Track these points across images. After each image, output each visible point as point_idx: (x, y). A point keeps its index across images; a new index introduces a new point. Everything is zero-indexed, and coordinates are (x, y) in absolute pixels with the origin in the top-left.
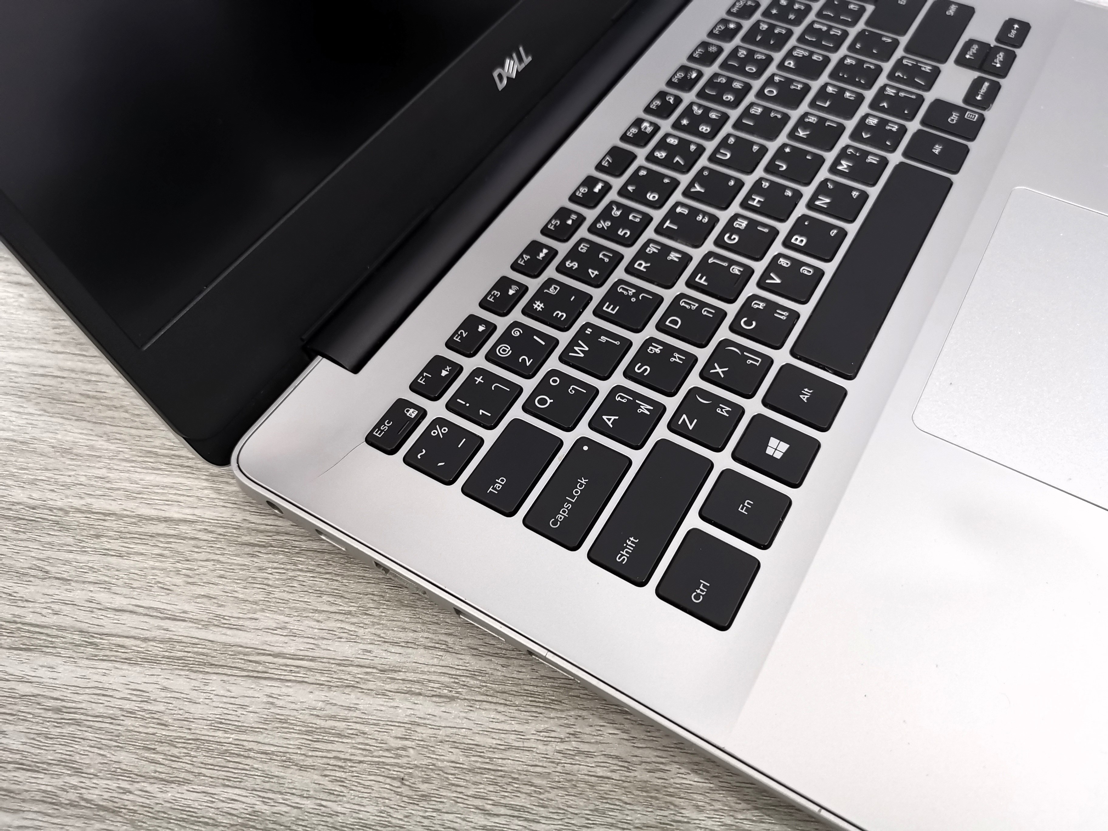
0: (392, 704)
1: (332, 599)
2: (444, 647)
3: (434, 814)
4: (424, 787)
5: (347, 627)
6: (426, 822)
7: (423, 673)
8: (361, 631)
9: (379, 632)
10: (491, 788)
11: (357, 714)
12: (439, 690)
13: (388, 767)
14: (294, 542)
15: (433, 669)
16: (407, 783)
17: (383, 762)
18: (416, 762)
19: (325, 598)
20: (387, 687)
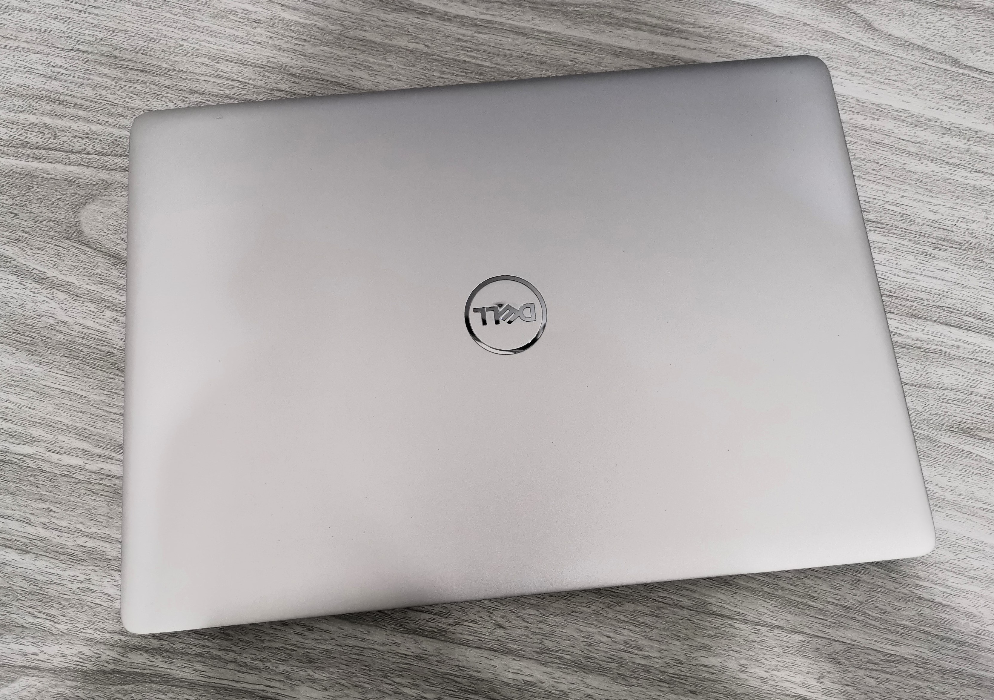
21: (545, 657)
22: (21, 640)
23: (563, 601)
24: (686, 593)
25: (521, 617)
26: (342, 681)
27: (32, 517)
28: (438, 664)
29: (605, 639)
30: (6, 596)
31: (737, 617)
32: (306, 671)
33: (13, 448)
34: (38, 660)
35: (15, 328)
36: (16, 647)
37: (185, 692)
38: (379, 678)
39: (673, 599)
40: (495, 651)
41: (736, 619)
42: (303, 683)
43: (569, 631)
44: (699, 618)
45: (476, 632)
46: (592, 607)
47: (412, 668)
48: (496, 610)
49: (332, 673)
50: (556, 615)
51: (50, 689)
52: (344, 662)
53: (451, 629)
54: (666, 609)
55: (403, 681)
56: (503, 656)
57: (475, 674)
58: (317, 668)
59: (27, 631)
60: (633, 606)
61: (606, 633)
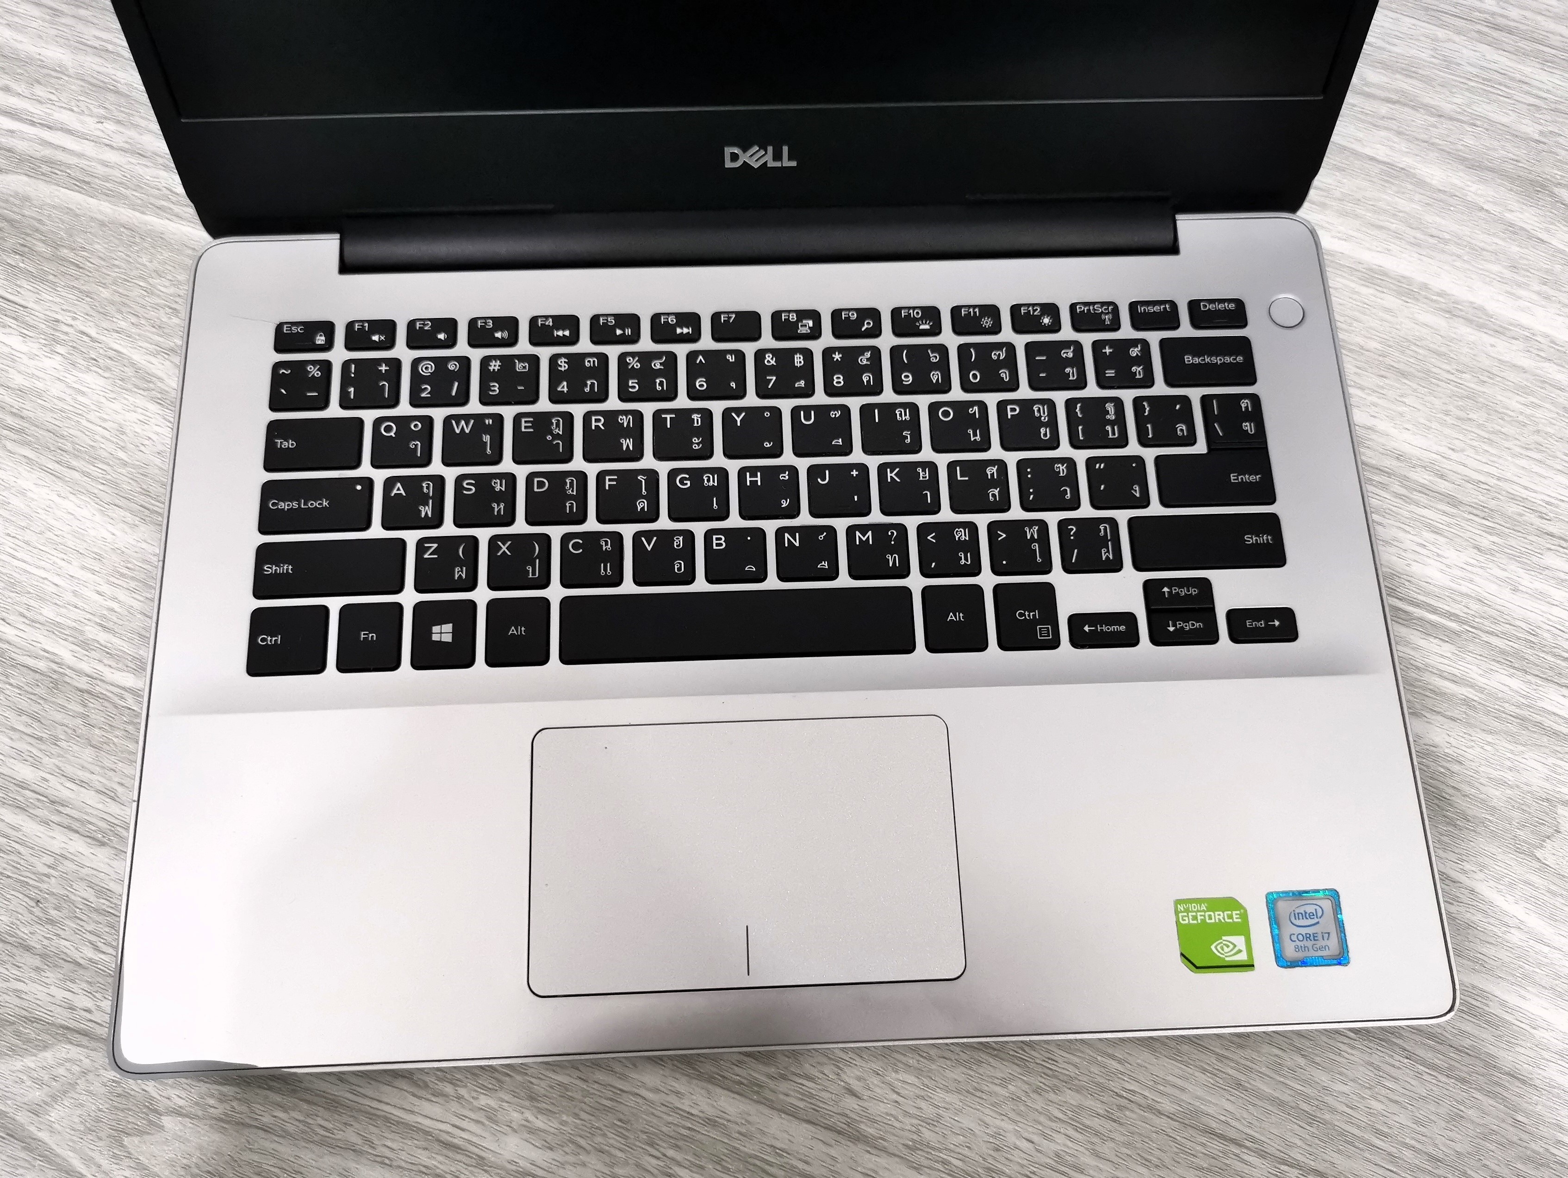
0: (51, 834)
1: (30, 721)
2: (113, 794)
3: (54, 938)
4: (53, 913)
5: (35, 751)
6: (46, 942)
7: (87, 813)
8: (46, 760)
9: (60, 764)
10: (107, 929)
11: (19, 835)
12: (95, 833)
13: (30, 888)
14: (12, 654)
15: (95, 813)
16: (41, 905)
17: (27, 882)
18: (54, 891)
19: (24, 718)
20: (53, 818)
21: (919, 1157)
22: (68, 983)
23: (964, 1070)
24: (1169, 1090)
25: (890, 1084)
26: (579, 1139)
27: (120, 789)
28: (741, 1137)
29: (1024, 1145)
30: (57, 908)
31: (1248, 1144)
32: (523, 1113)
33: (109, 674)
34: (91, 1021)
35: (145, 487)
36: (60, 994)
37: (320, 1114)
38: (640, 1145)
39: (1145, 1097)
40: (839, 1133)
41: (1247, 1148)
42: (515, 1131)
43: (967, 1122)
44: (1186, 1135)
45: (811, 1096)
46: (1010, 1087)
47: (699, 1137)
48: (849, 1064)
49: (564, 1123)
50: (947, 1090)
51: (102, 1072)
52: (588, 1109)
53: (772, 1084)
54: (1132, 1111)
55: (679, 1156)
56: (849, 1143)
57: (801, 1165)
58: (540, 1111)
59: (81, 972)
60: (1078, 1096)
61: (1026, 1135)
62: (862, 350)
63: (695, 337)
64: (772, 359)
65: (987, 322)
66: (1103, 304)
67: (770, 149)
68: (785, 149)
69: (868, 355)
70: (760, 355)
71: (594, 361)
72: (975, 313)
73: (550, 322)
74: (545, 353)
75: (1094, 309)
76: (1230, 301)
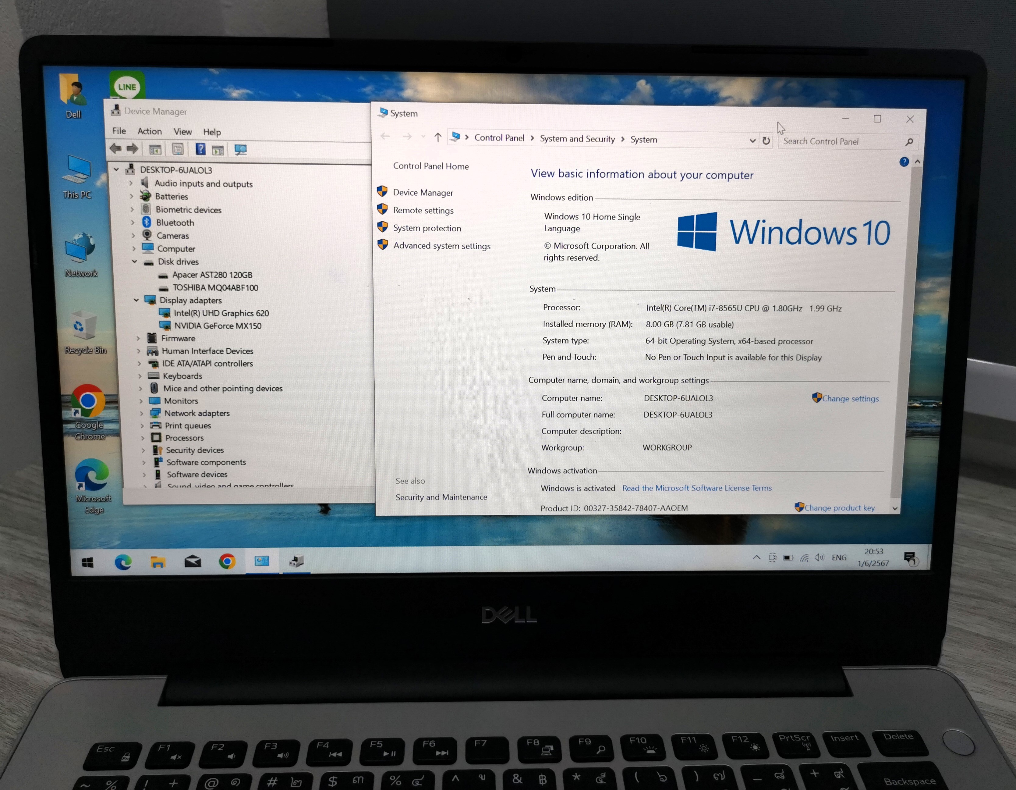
62: (598, 771)
63: (452, 759)
64: (519, 778)
65: (704, 749)
66: (801, 734)
67: (517, 608)
68: (528, 609)
69: (604, 775)
70: (508, 775)
71: (361, 779)
72: (692, 740)
73: (327, 745)
74: (318, 773)
75: (794, 738)
76: (908, 733)
